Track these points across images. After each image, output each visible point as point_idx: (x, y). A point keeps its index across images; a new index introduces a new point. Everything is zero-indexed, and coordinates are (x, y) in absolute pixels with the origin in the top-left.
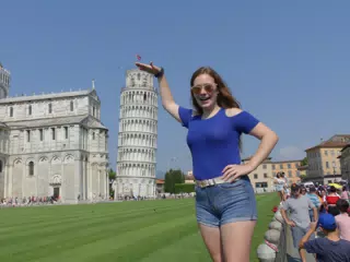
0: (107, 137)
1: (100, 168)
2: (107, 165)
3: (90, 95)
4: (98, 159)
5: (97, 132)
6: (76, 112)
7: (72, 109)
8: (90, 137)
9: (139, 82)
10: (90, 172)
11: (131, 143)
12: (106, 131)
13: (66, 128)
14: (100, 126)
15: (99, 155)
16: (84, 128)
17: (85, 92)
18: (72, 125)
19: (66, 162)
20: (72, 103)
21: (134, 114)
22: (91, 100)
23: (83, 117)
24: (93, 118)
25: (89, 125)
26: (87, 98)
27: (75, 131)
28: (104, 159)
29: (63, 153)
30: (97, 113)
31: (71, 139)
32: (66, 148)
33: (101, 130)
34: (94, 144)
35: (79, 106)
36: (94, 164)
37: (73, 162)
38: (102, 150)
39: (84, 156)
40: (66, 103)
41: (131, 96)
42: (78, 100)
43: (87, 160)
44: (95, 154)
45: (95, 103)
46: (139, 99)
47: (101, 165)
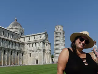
0: (50, 45)
2: (51, 53)
5: (47, 44)
6: (41, 38)
7: (40, 38)
8: (46, 45)
10: (46, 55)
11: (57, 47)
12: (50, 43)
13: (39, 43)
14: (48, 42)
15: (48, 51)
16: (44, 43)
17: (44, 33)
18: (41, 42)
19: (39, 53)
20: (40, 36)
21: (58, 38)
22: (45, 35)
23: (43, 40)
24: (46, 40)
25: (45, 42)
27: (41, 44)
28: (50, 52)
30: (48, 39)
31: (40, 46)
32: (39, 49)
33: (49, 43)
34: (47, 47)
35: (42, 37)
36: (47, 53)
37: (41, 53)
38: (49, 49)
39: (44, 51)
41: (57, 33)
42: (42, 35)
43: (45, 52)
44: (47, 50)
45: (46, 36)
46: (59, 34)
47: (49, 53)
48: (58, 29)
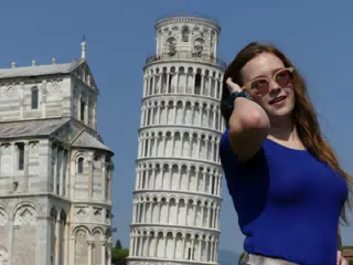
0: (109, 168)
1: (90, 238)
2: (108, 232)
3: (76, 75)
4: (89, 218)
5: (89, 156)
6: (42, 110)
7: (35, 105)
8: (73, 167)
9: (185, 47)
10: (71, 247)
11: (164, 183)
12: (109, 154)
13: (21, 146)
15: (90, 210)
16: (60, 148)
17: (65, 68)
18: (34, 139)
19: (17, 222)
20: (35, 92)
21: (172, 119)
22: (77, 84)
23: (59, 123)
24: (81, 124)
25: (70, 140)
26: (67, 81)
27: (39, 153)
28: (102, 220)
29: (13, 203)
30: (92, 116)
31: (32, 170)
32: (19, 191)
33: (98, 153)
34: (82, 184)
35: (52, 98)
36: (78, 229)
37: (35, 223)
38: (99, 198)
39: (58, 211)
40: (22, 91)
41: (166, 77)
42: (49, 85)
43: (64, 217)
44: (81, 206)
45: (85, 92)
46: (183, 84)
47: (95, 231)
48: (180, 45)
